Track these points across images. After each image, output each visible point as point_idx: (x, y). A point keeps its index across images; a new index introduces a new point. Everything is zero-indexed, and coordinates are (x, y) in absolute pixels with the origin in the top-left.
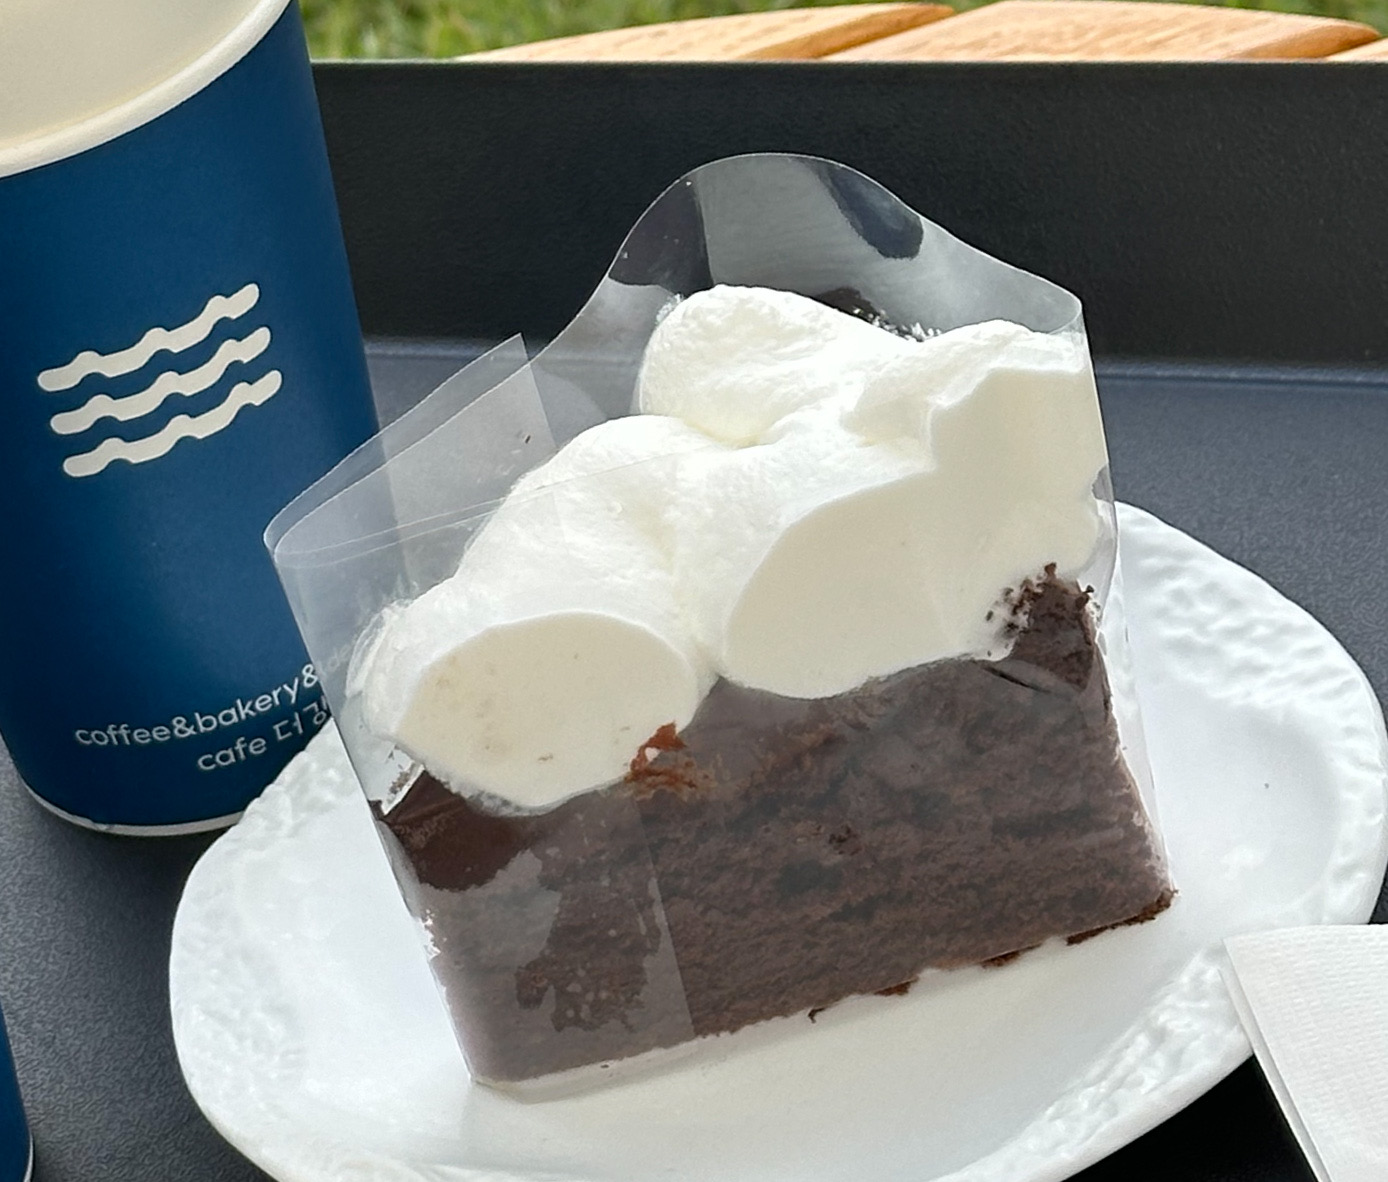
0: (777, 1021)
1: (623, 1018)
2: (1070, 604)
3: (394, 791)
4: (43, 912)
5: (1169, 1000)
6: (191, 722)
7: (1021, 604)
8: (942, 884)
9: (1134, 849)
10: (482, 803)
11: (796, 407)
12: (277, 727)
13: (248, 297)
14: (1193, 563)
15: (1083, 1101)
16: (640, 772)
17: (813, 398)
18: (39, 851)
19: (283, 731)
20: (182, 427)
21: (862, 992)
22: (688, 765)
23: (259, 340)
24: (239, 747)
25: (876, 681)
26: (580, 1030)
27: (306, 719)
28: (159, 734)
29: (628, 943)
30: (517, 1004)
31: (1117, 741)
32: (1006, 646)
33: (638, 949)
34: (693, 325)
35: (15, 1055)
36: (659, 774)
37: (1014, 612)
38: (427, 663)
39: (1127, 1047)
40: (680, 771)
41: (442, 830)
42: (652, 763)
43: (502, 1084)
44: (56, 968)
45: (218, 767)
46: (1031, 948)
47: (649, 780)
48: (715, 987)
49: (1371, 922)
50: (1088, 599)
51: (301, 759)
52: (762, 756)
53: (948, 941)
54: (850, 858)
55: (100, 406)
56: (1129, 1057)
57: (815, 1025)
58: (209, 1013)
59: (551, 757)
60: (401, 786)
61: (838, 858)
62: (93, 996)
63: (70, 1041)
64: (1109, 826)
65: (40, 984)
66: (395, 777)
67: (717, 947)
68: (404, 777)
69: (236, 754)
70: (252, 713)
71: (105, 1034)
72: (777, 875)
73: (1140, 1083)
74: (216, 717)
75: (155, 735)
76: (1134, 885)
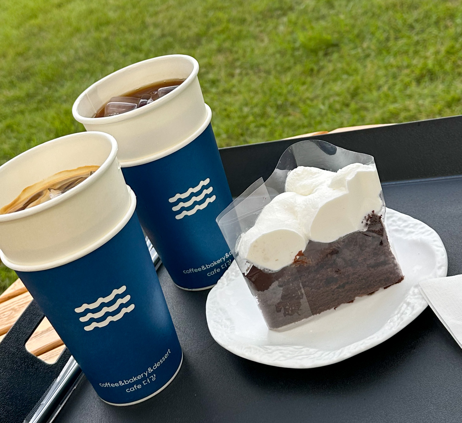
0: (328, 311)
1: (298, 313)
2: (378, 218)
3: (247, 271)
4: (181, 307)
5: (409, 297)
6: (205, 267)
7: (368, 220)
8: (358, 279)
9: (395, 268)
10: (265, 271)
11: (318, 186)
12: (222, 266)
13: (208, 181)
14: (395, 215)
15: (395, 318)
16: (296, 261)
17: (321, 184)
18: (179, 296)
19: (223, 267)
20: (197, 207)
21: (344, 303)
22: (305, 259)
23: (211, 189)
24: (215, 271)
25: (341, 238)
26: (289, 316)
27: (227, 264)
28: (199, 269)
29: (297, 297)
30: (276, 312)
31: (390, 246)
32: (366, 228)
33: (300, 298)
34: (295, 174)
35: (177, 335)
36: (299, 261)
37: (367, 221)
38: (251, 243)
39: (402, 307)
40: (304, 260)
41: (257, 277)
42: (298, 259)
43: (275, 329)
44: (184, 317)
45: (211, 275)
46: (377, 290)
47: (298, 263)
48: (315, 305)
49: (447, 276)
50: (381, 217)
51: (227, 271)
52: (320, 256)
53: (360, 291)
54: (339, 275)
55: (181, 204)
56: (403, 309)
57: (335, 311)
58: (215, 321)
59: (278, 260)
60: (248, 270)
61: (337, 275)
62: (192, 322)
63: (188, 331)
64: (390, 264)
65: (181, 321)
66: (247, 268)
67: (314, 296)
68: (249, 268)
69: (214, 272)
70: (217, 264)
71: (195, 329)
72: (325, 280)
73: (406, 313)
74: (210, 265)
75: (199, 270)
76: (396, 275)
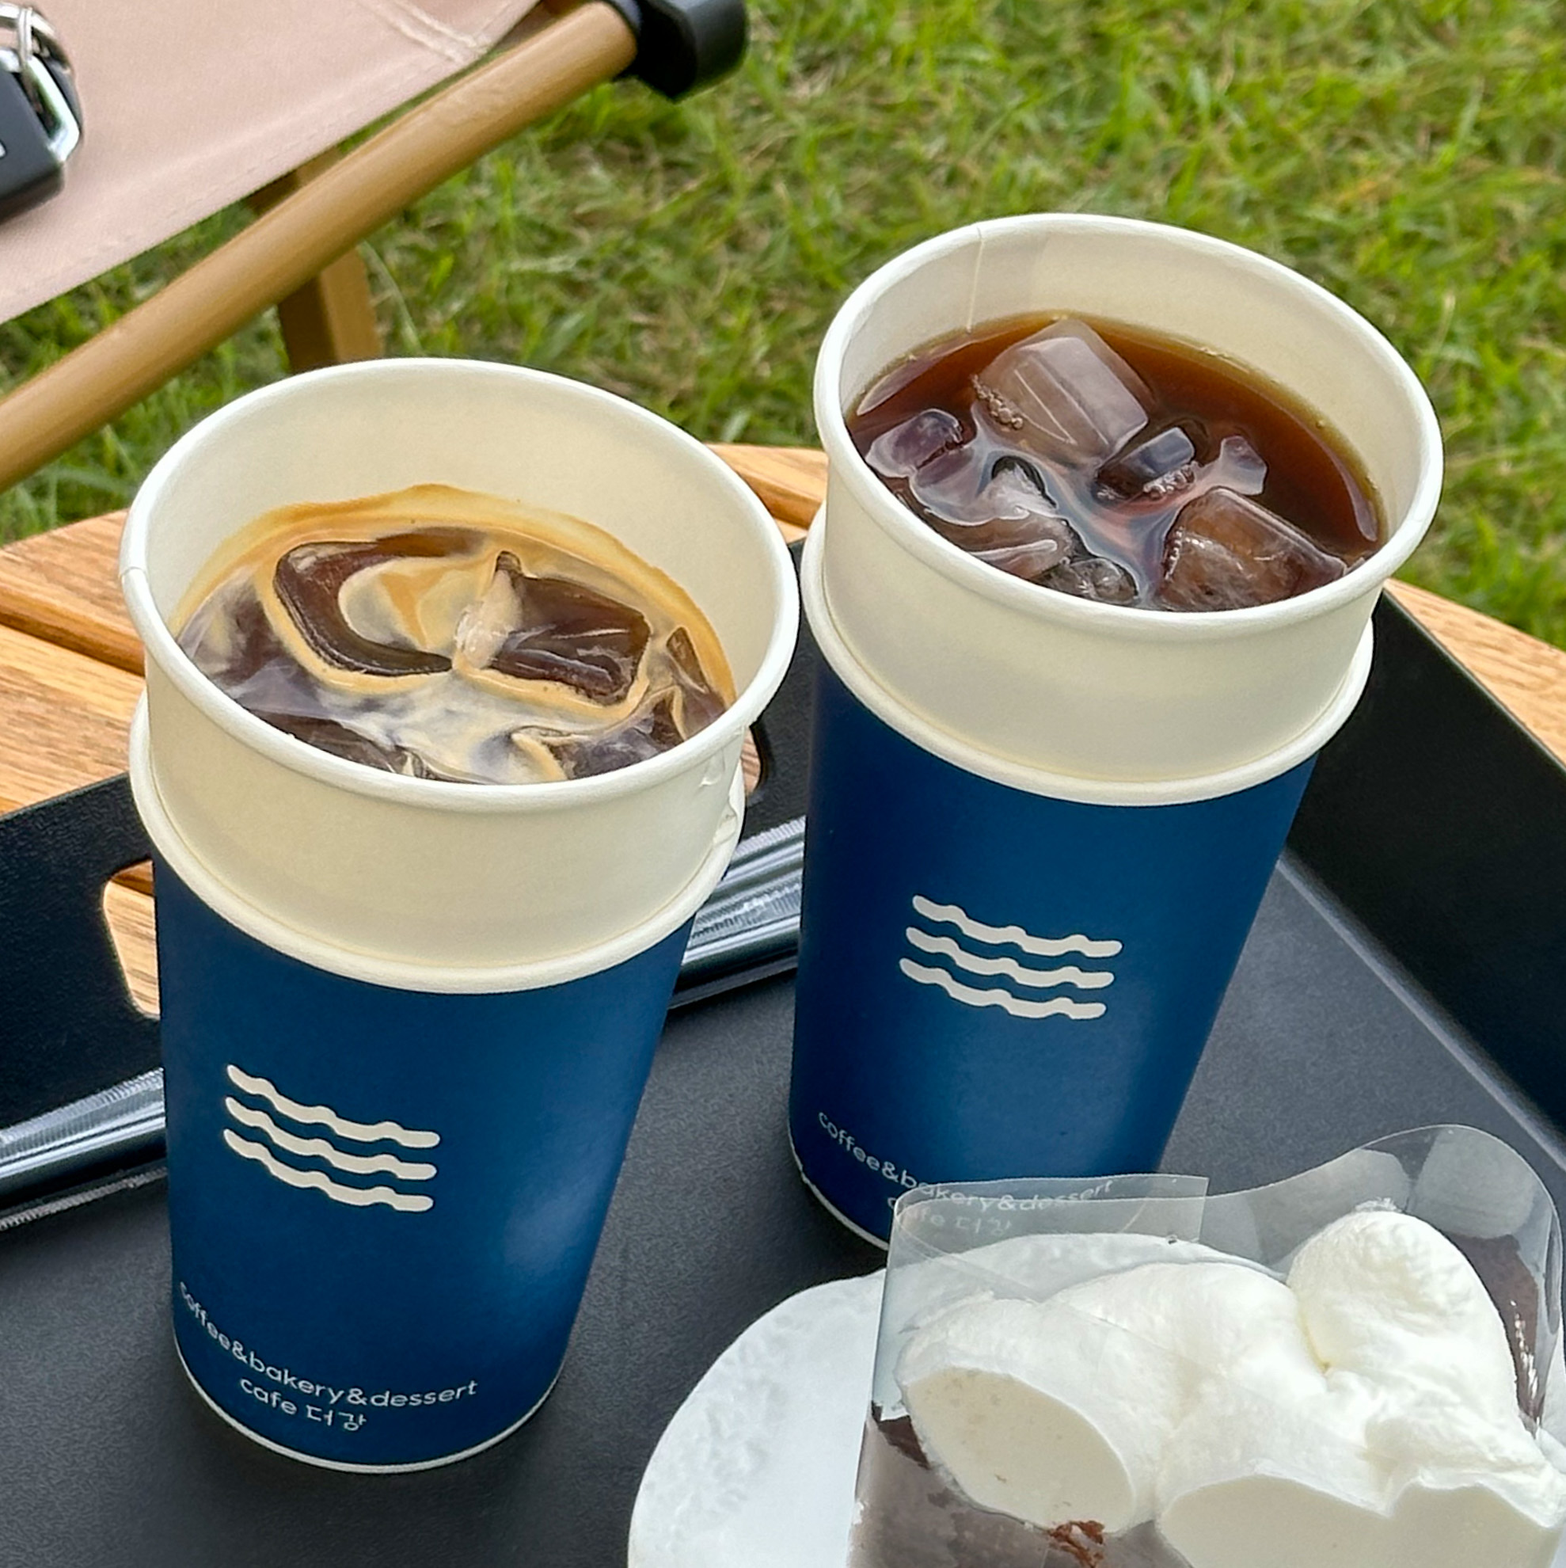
3: (893, 1410)
4: (713, 1213)
6: (897, 1172)
13: (1108, 949)
16: (1060, 1534)
17: (1377, 1379)
20: (1001, 998)
22: (1098, 1556)
28: (872, 1163)
36: (1073, 1545)
42: (1072, 1536)
44: (682, 1267)
47: (1066, 1544)
55: (947, 946)
59: (1004, 1481)
62: (684, 1312)
63: (639, 1336)
65: (661, 1272)
71: (666, 1350)
74: (917, 1182)
75: (869, 1160)
